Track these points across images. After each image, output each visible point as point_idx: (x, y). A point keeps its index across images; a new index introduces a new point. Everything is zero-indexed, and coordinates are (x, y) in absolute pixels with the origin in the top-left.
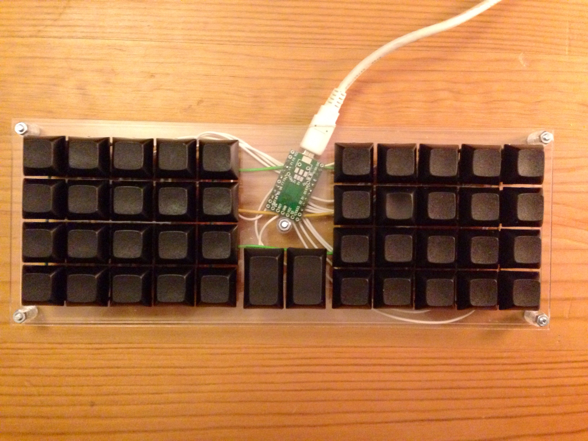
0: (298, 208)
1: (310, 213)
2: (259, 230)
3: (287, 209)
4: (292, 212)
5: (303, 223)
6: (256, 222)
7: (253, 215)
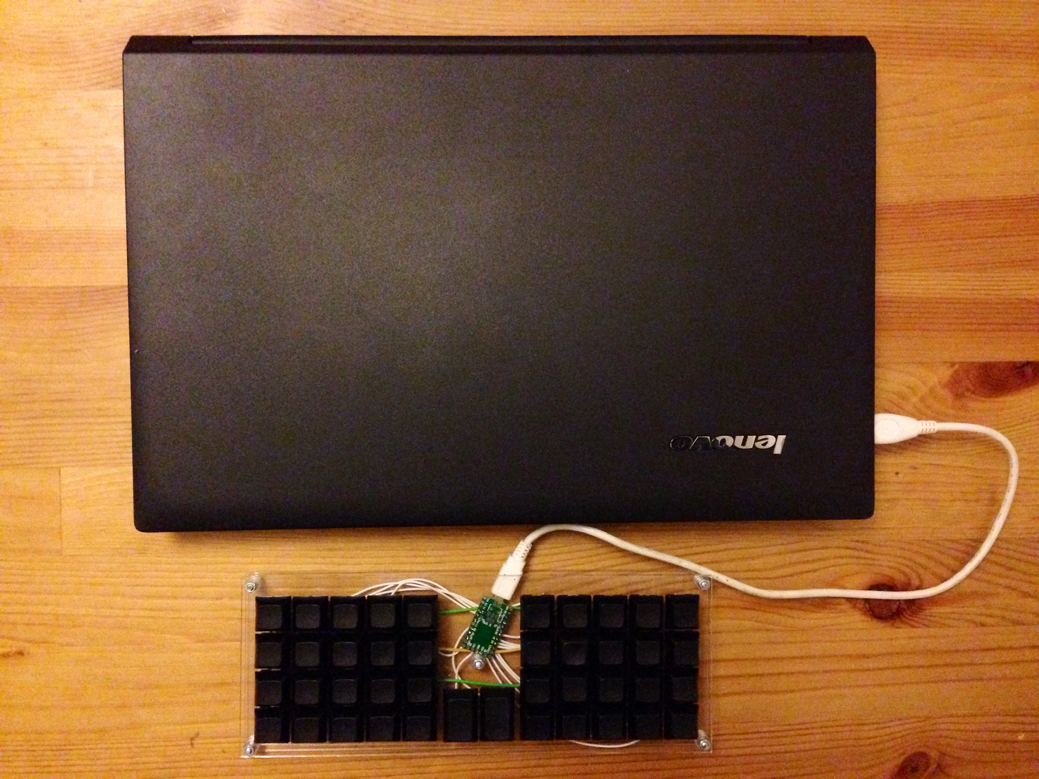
0: (490, 647)
1: (501, 649)
2: (456, 667)
3: (480, 648)
4: (485, 651)
5: (496, 659)
6: (453, 659)
7: (451, 652)
